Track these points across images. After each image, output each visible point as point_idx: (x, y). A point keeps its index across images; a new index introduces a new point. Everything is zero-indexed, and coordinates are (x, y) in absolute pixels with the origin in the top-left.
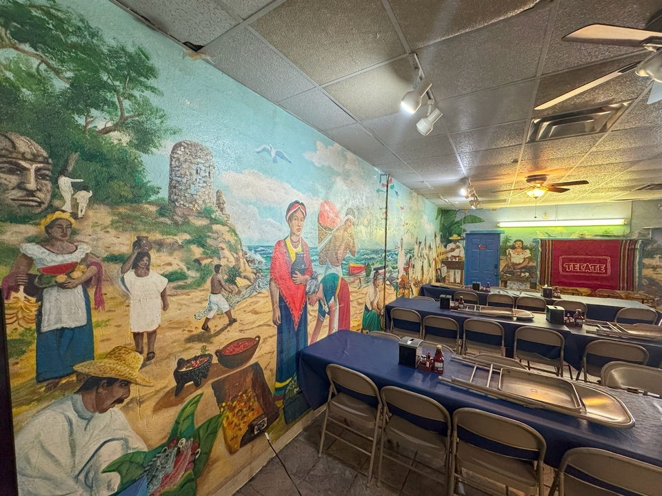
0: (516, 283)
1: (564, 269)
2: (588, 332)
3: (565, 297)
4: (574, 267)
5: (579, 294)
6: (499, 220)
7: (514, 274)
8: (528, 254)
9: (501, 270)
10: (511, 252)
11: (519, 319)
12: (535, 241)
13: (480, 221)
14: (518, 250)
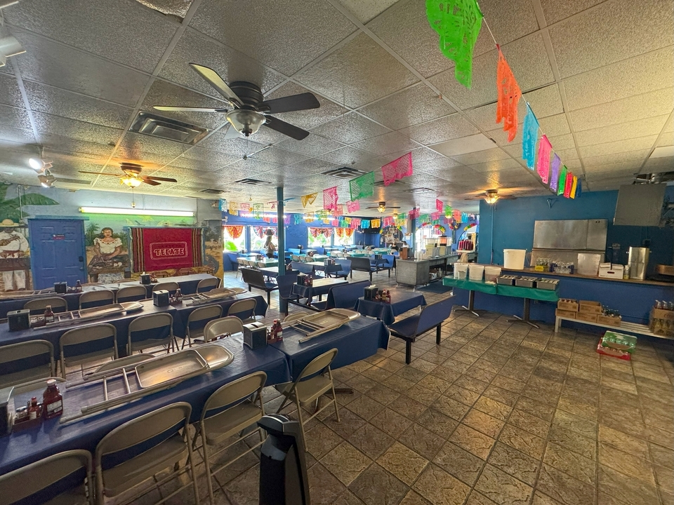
0: (108, 275)
1: (154, 254)
2: (187, 306)
3: (161, 281)
4: (162, 252)
5: (168, 275)
6: (80, 204)
7: (106, 264)
8: (119, 242)
9: (88, 262)
10: (99, 242)
11: (129, 312)
12: (126, 229)
13: (52, 203)
14: (108, 239)
